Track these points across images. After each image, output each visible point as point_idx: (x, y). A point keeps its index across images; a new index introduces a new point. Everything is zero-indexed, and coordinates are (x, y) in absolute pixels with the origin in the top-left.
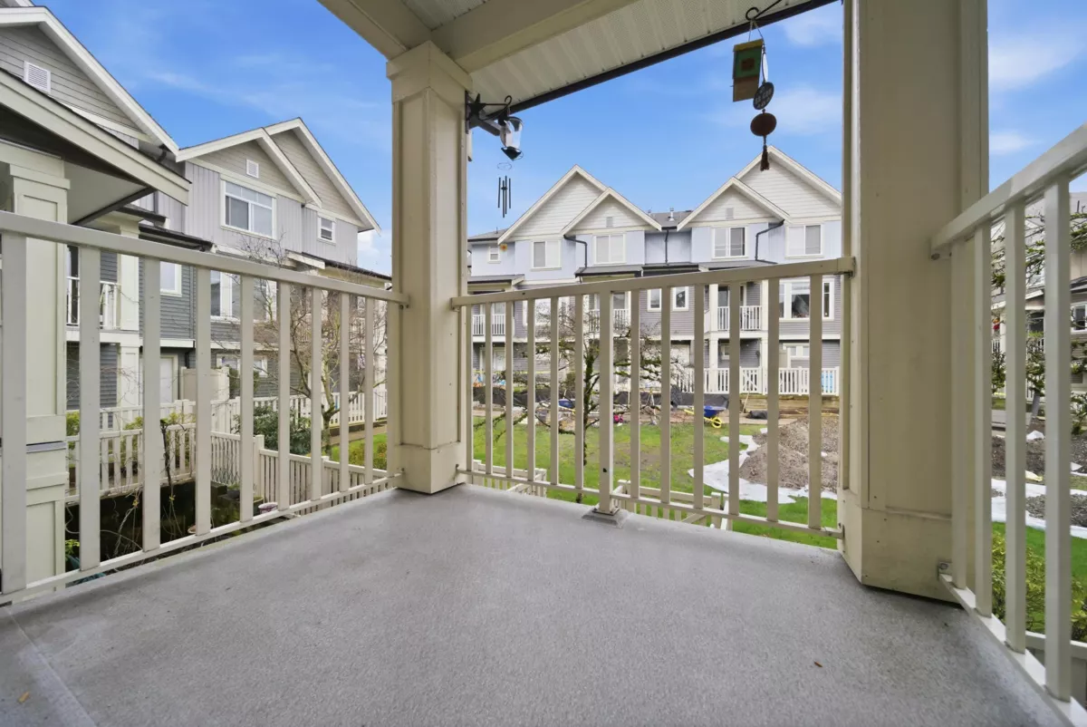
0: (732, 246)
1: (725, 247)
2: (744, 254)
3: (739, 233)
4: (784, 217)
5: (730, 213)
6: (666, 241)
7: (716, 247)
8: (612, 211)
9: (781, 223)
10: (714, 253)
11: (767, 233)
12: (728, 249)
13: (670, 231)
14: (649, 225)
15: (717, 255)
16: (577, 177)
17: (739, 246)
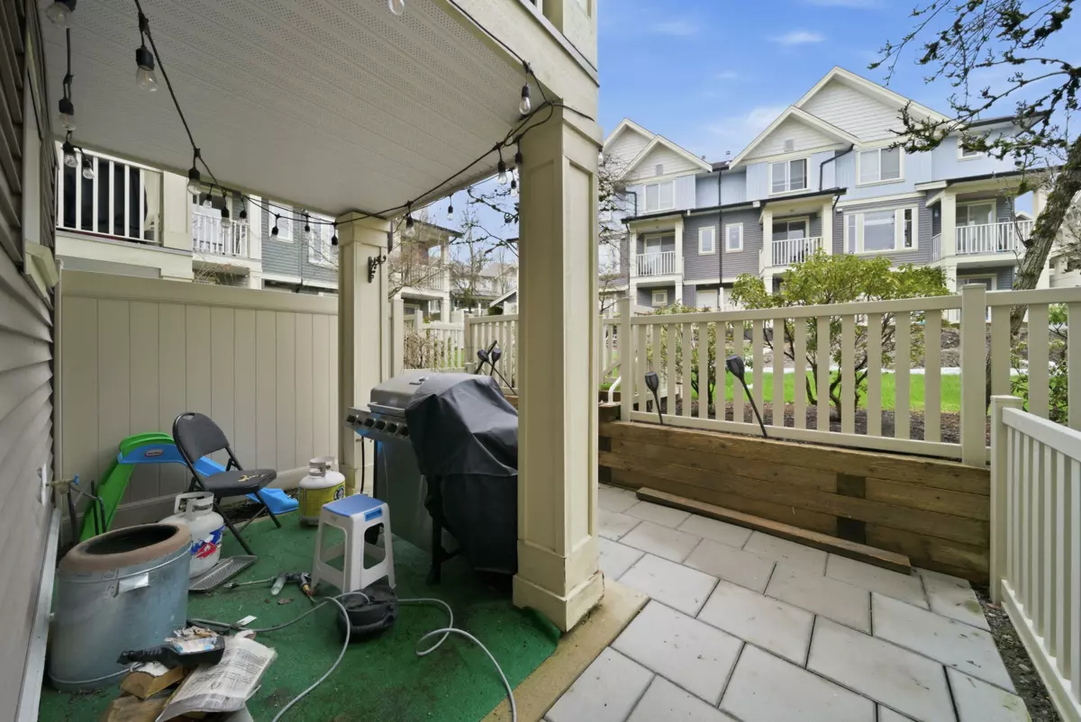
0: (792, 181)
1: (784, 182)
2: (806, 187)
3: (799, 165)
4: (853, 141)
5: (789, 145)
6: (720, 183)
7: (774, 183)
8: (662, 159)
9: (851, 148)
10: (771, 189)
11: (834, 161)
12: (788, 183)
13: (723, 172)
14: (700, 168)
15: (774, 191)
16: (628, 130)
17: (801, 179)
